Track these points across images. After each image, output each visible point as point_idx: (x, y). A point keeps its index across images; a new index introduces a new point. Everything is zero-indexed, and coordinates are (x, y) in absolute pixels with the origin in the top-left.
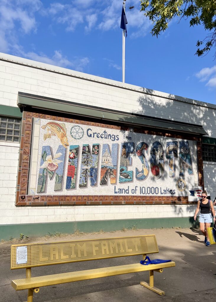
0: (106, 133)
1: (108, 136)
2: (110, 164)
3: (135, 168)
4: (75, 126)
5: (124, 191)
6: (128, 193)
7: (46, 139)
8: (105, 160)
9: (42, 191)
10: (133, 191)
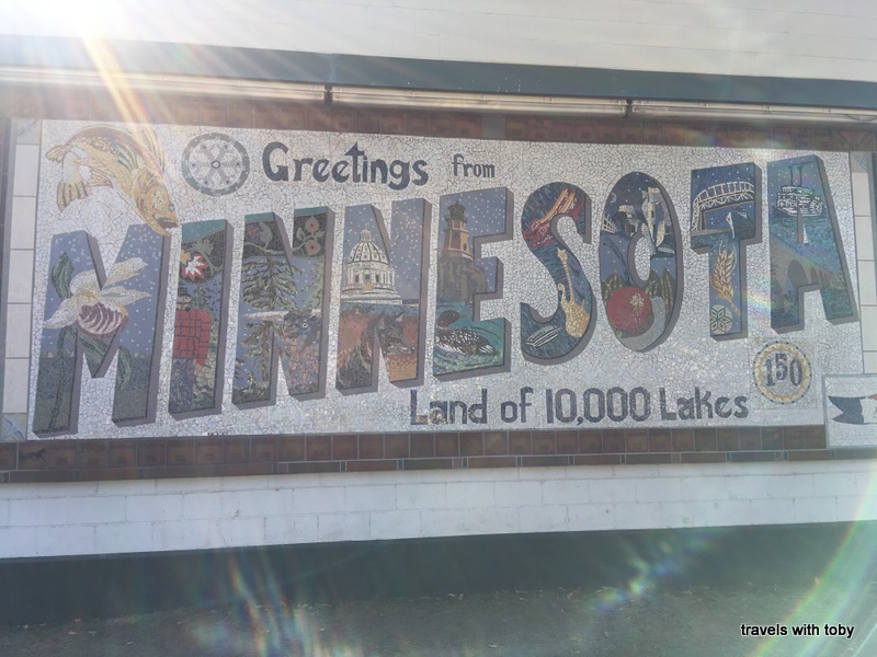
0: (360, 158)
1: (374, 171)
2: (382, 294)
3: (518, 306)
4: (207, 137)
5: (459, 411)
6: (484, 420)
7: (66, 205)
8: (361, 276)
9: (57, 425)
10: (509, 409)
